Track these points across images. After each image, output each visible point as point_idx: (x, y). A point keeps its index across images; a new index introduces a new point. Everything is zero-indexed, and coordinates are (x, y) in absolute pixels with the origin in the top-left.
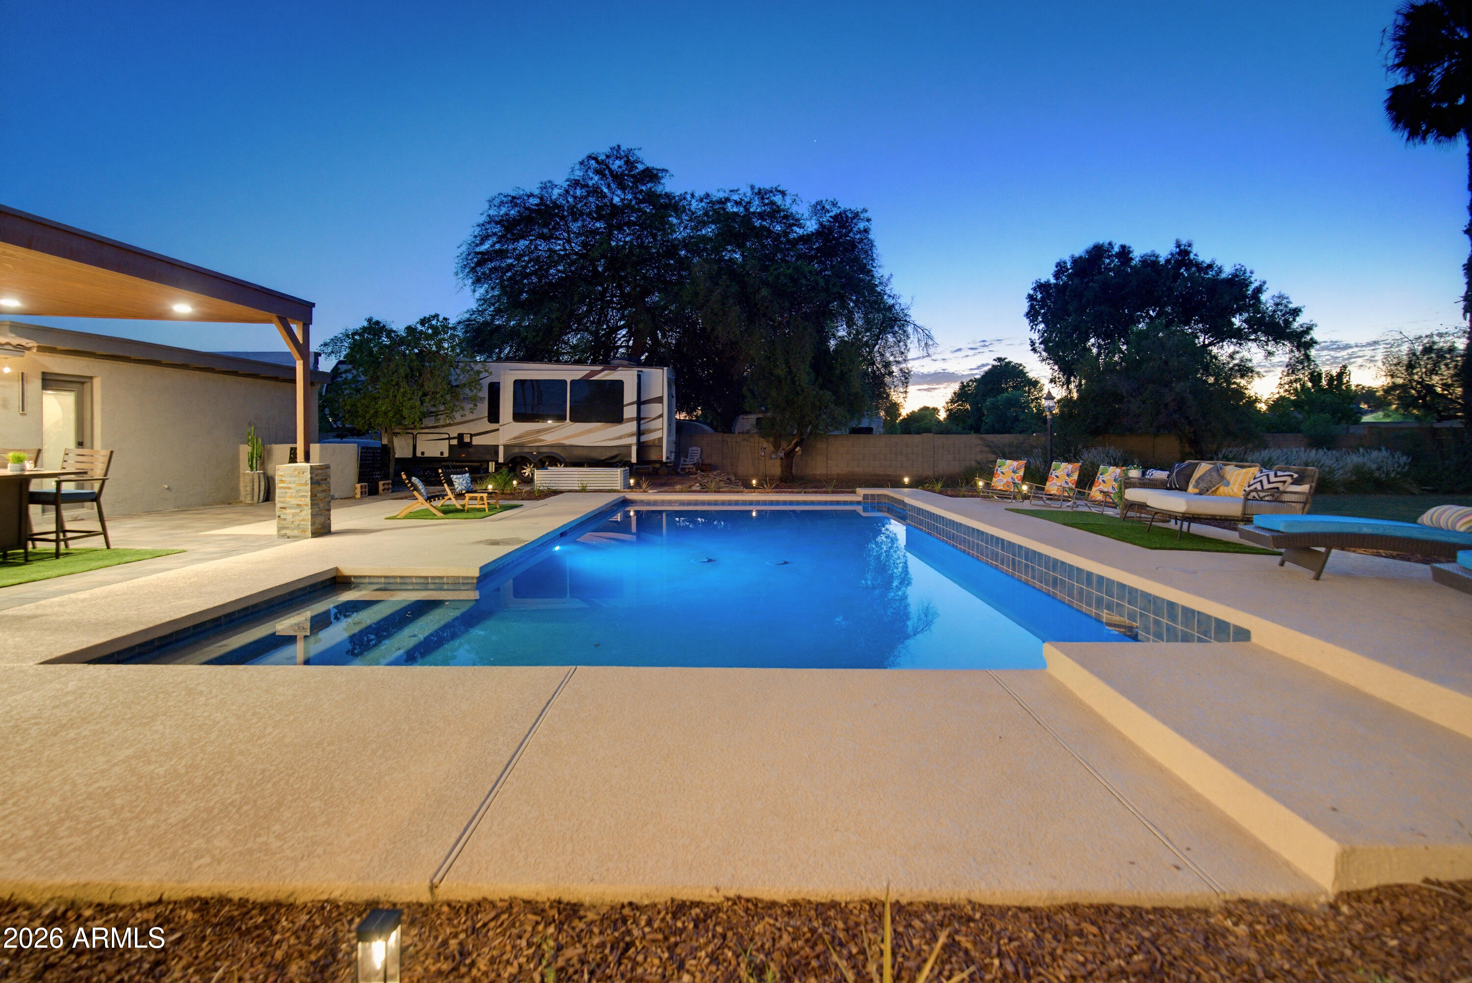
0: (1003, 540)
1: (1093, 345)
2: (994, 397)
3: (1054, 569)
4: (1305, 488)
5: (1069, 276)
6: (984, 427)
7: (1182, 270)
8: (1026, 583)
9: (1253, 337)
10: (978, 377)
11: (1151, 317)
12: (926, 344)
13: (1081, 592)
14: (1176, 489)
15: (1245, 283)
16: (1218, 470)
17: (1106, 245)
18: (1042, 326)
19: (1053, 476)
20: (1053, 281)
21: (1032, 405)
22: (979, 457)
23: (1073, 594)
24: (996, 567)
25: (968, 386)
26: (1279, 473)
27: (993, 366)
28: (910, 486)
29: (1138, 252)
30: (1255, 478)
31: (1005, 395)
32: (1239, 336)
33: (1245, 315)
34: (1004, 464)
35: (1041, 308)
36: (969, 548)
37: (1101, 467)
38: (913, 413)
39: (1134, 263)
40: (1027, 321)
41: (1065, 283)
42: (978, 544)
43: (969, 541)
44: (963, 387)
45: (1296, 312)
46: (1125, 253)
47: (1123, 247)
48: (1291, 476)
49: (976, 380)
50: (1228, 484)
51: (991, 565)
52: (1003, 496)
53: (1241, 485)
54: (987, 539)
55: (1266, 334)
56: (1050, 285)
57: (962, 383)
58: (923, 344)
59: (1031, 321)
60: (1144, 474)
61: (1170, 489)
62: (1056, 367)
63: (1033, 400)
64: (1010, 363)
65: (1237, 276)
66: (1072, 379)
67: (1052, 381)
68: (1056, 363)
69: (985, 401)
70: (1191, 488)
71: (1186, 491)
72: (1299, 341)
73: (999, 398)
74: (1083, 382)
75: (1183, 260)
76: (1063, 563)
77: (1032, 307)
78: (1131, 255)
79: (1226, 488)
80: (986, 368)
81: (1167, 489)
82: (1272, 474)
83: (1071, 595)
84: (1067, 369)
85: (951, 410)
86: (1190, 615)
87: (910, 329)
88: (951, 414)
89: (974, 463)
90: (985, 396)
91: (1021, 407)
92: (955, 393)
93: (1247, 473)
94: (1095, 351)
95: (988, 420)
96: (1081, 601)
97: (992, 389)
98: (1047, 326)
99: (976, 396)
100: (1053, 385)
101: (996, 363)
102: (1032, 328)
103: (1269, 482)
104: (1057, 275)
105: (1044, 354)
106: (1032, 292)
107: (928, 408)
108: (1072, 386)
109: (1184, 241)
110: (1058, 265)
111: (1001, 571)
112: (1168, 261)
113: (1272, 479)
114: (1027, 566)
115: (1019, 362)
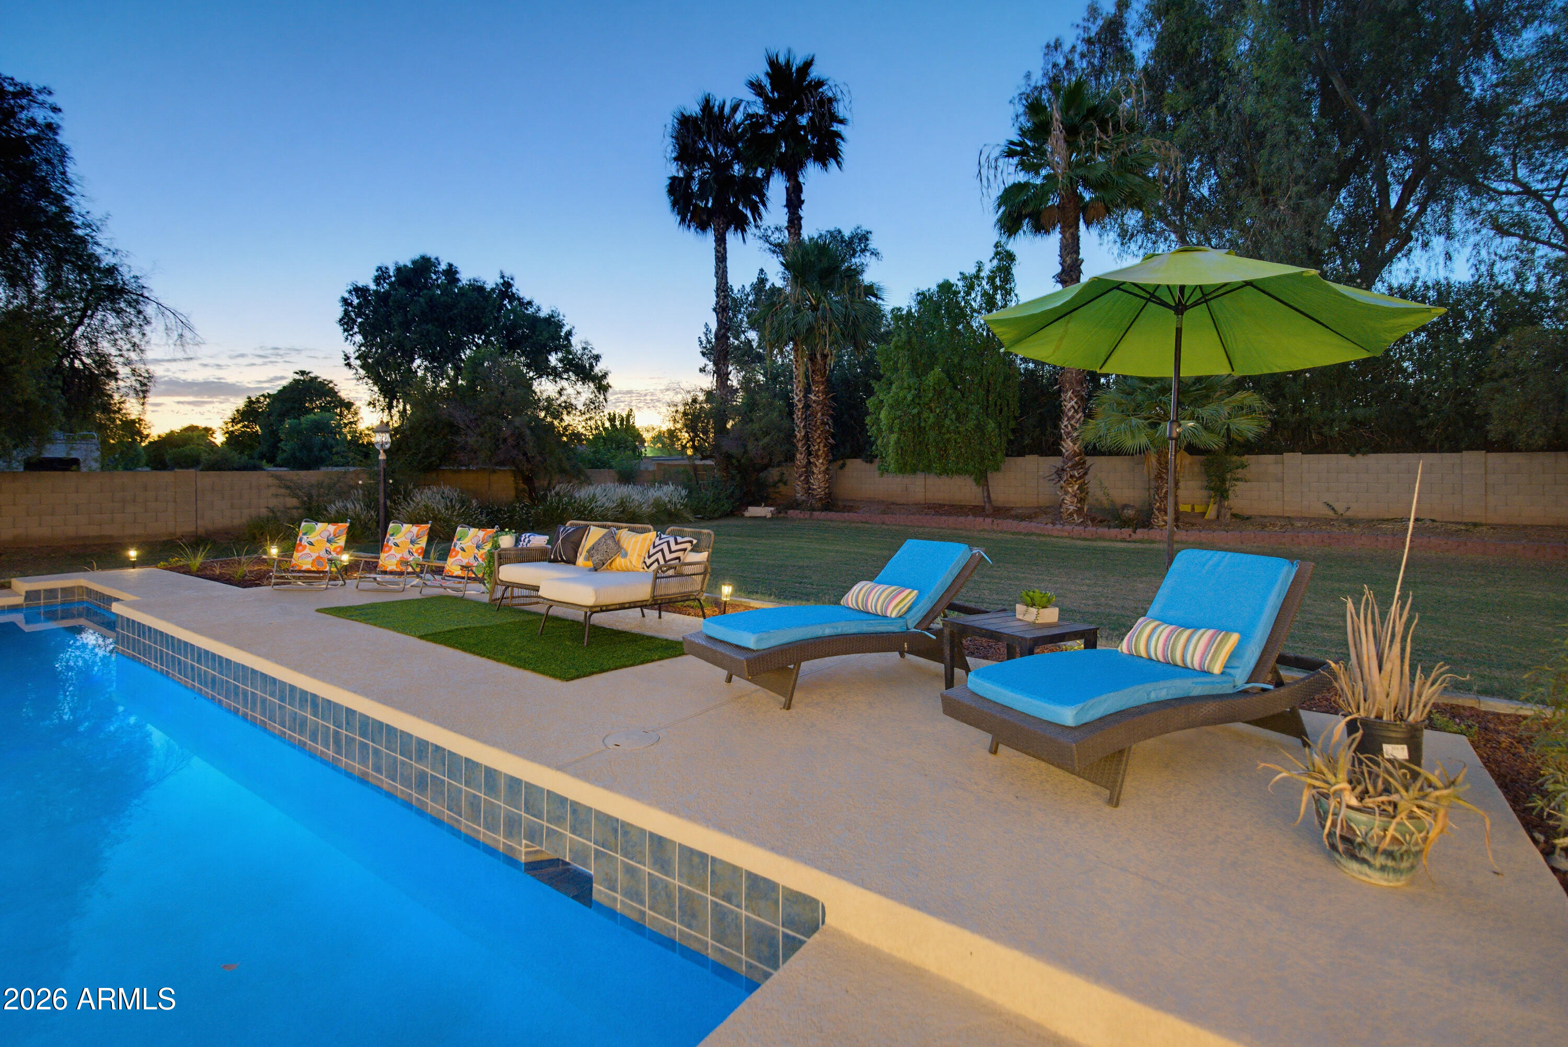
0: (314, 696)
1: (419, 367)
2: (295, 418)
3: (421, 757)
4: (703, 556)
5: (391, 284)
6: (280, 457)
7: (505, 302)
8: (363, 780)
9: (565, 376)
10: (272, 392)
11: (477, 345)
12: (181, 336)
13: (474, 804)
14: (563, 560)
15: (560, 326)
16: (612, 536)
17: (433, 260)
18: (359, 338)
19: (390, 543)
20: (373, 287)
21: (345, 430)
22: (273, 502)
23: (460, 807)
24: (302, 746)
25: (258, 401)
26: (680, 539)
27: (294, 380)
28: (141, 562)
29: (465, 277)
30: (654, 547)
31: (311, 416)
32: (555, 374)
33: (560, 355)
34: (312, 530)
35: (358, 316)
36: (246, 706)
37: (459, 529)
38: (171, 435)
39: (460, 284)
40: (340, 329)
41: (387, 293)
42: (264, 701)
43: (245, 693)
44: (250, 402)
45: (597, 358)
46: (451, 272)
47: (450, 265)
48: (691, 542)
49: (269, 396)
50: (625, 555)
51: (292, 743)
52: (312, 576)
53: (639, 556)
54: (282, 692)
55: (577, 375)
56: (368, 290)
57: (249, 398)
58: (175, 336)
59: (345, 330)
60: (518, 541)
61: (555, 561)
62: (376, 389)
63: (346, 425)
64: (316, 378)
65: (552, 316)
66: (395, 403)
67: (372, 404)
68: (375, 384)
69: (282, 422)
70: (581, 561)
71: (574, 563)
72: (600, 383)
73: (303, 419)
74: (408, 407)
75: (507, 291)
76: (437, 748)
77: (346, 313)
78: (458, 276)
79: (623, 560)
80: (285, 383)
81: (551, 561)
82: (672, 540)
83: (454, 806)
84: (389, 392)
85: (232, 432)
86: (696, 860)
87: (150, 310)
88: (232, 438)
89: (264, 512)
90: (283, 416)
91: (331, 433)
92: (238, 411)
93: (645, 539)
94: (420, 373)
95: (287, 446)
96: (475, 818)
97: (293, 408)
98: (365, 338)
99: (269, 415)
100: (371, 408)
101: (297, 377)
102: (347, 339)
103: (671, 552)
104: (377, 280)
105: (362, 372)
106: (346, 295)
107: (197, 427)
108: (394, 411)
109: (507, 274)
110: (379, 269)
111: (312, 755)
112: (493, 290)
113: (674, 547)
114: (364, 746)
115: (329, 378)
